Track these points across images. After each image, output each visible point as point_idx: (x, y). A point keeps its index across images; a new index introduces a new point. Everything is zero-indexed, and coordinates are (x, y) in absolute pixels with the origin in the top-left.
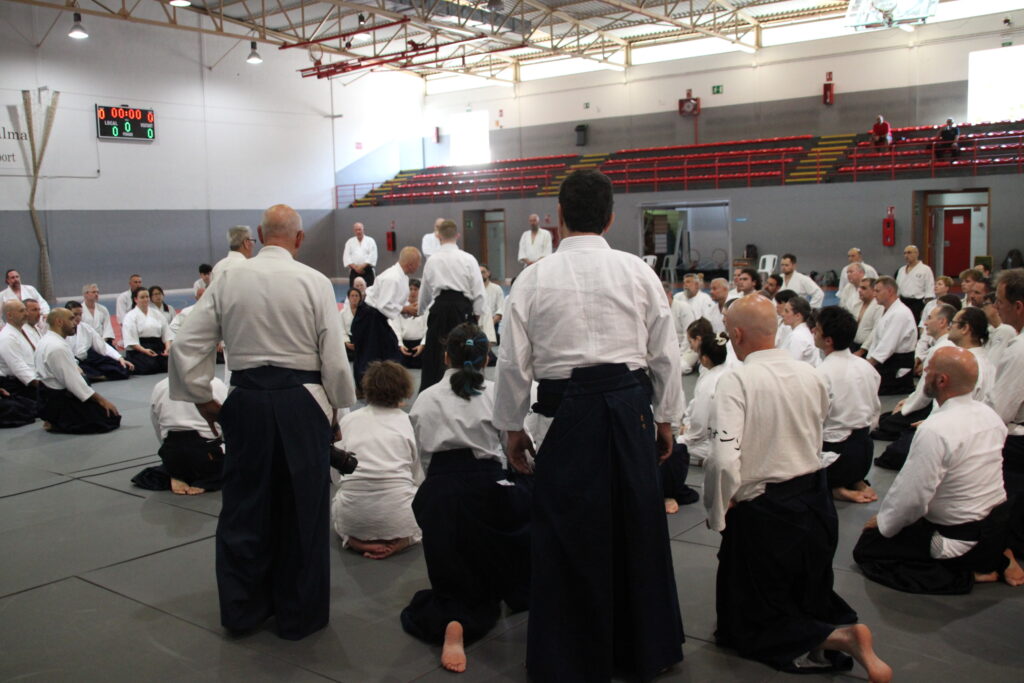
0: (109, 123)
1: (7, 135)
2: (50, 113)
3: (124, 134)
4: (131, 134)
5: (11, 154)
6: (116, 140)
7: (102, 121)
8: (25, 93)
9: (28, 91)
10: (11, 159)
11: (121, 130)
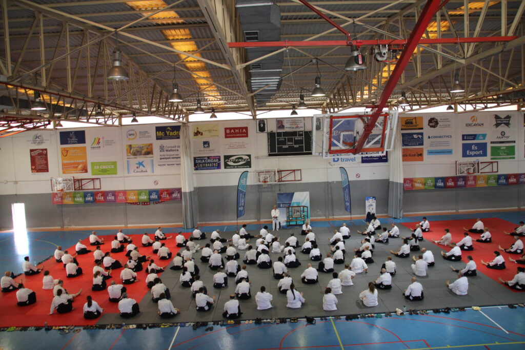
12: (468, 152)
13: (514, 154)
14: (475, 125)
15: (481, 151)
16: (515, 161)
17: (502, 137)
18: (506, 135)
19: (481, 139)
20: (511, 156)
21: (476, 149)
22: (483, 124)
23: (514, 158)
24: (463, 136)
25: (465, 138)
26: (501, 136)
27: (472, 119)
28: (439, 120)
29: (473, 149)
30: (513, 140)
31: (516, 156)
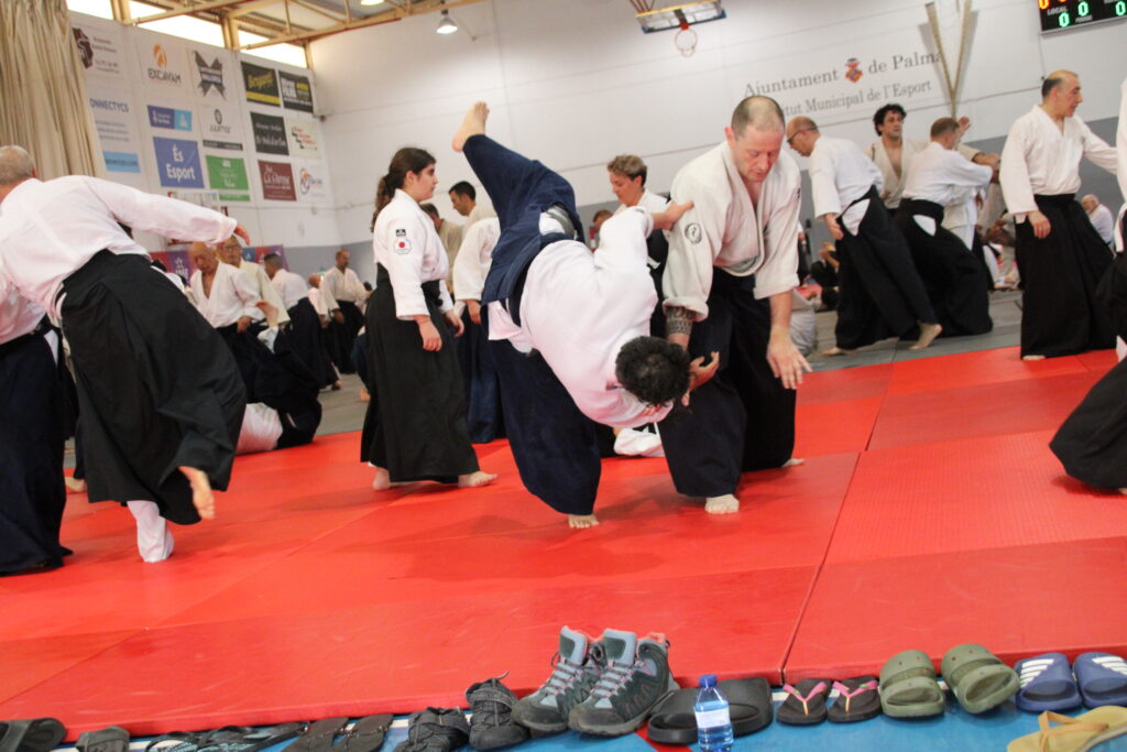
0: (1054, 11)
1: (920, 62)
2: (970, 21)
3: (1078, 20)
4: (1090, 18)
5: (924, 81)
6: (1066, 31)
7: (1043, 13)
8: (928, 5)
9: (933, 3)
10: (926, 87)
11: (1074, 15)
12: (168, 166)
13: (246, 188)
14: (165, 78)
15: (192, 170)
16: (251, 208)
17: (219, 129)
18: (224, 123)
19: (184, 129)
20: (242, 193)
21: (182, 160)
22: (179, 77)
23: (247, 198)
24: (151, 109)
25: (155, 119)
26: (217, 125)
27: (158, 56)
28: (92, 42)
29: (176, 160)
30: (238, 141)
31: (250, 193)
